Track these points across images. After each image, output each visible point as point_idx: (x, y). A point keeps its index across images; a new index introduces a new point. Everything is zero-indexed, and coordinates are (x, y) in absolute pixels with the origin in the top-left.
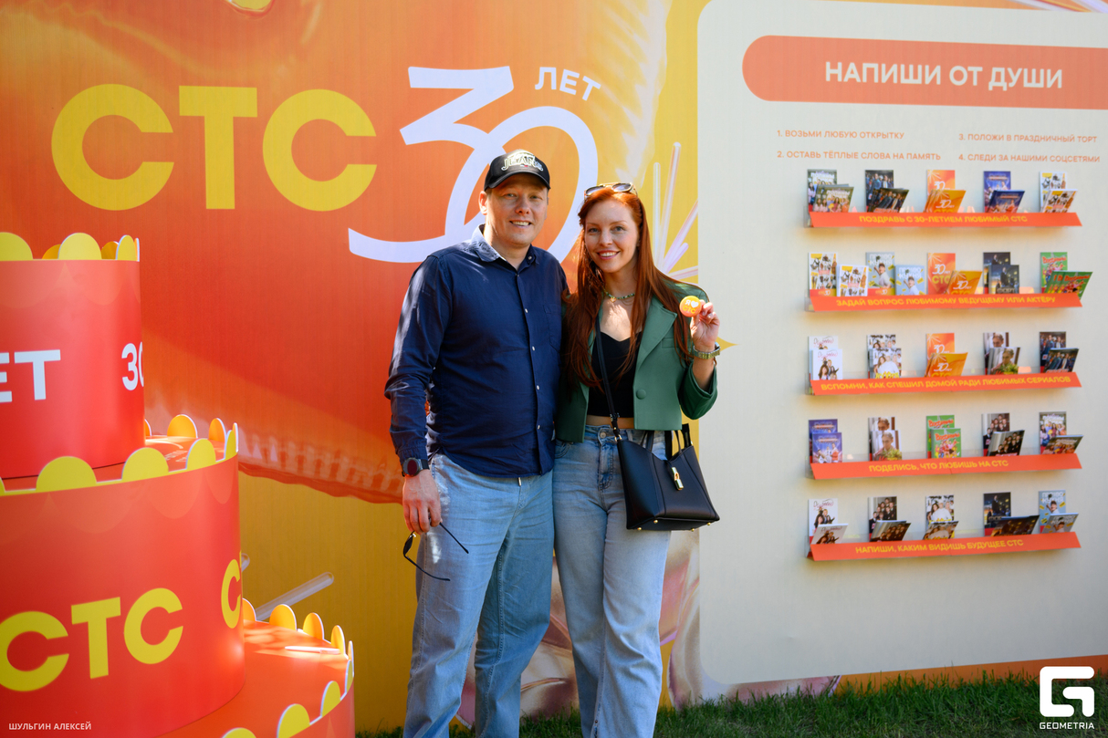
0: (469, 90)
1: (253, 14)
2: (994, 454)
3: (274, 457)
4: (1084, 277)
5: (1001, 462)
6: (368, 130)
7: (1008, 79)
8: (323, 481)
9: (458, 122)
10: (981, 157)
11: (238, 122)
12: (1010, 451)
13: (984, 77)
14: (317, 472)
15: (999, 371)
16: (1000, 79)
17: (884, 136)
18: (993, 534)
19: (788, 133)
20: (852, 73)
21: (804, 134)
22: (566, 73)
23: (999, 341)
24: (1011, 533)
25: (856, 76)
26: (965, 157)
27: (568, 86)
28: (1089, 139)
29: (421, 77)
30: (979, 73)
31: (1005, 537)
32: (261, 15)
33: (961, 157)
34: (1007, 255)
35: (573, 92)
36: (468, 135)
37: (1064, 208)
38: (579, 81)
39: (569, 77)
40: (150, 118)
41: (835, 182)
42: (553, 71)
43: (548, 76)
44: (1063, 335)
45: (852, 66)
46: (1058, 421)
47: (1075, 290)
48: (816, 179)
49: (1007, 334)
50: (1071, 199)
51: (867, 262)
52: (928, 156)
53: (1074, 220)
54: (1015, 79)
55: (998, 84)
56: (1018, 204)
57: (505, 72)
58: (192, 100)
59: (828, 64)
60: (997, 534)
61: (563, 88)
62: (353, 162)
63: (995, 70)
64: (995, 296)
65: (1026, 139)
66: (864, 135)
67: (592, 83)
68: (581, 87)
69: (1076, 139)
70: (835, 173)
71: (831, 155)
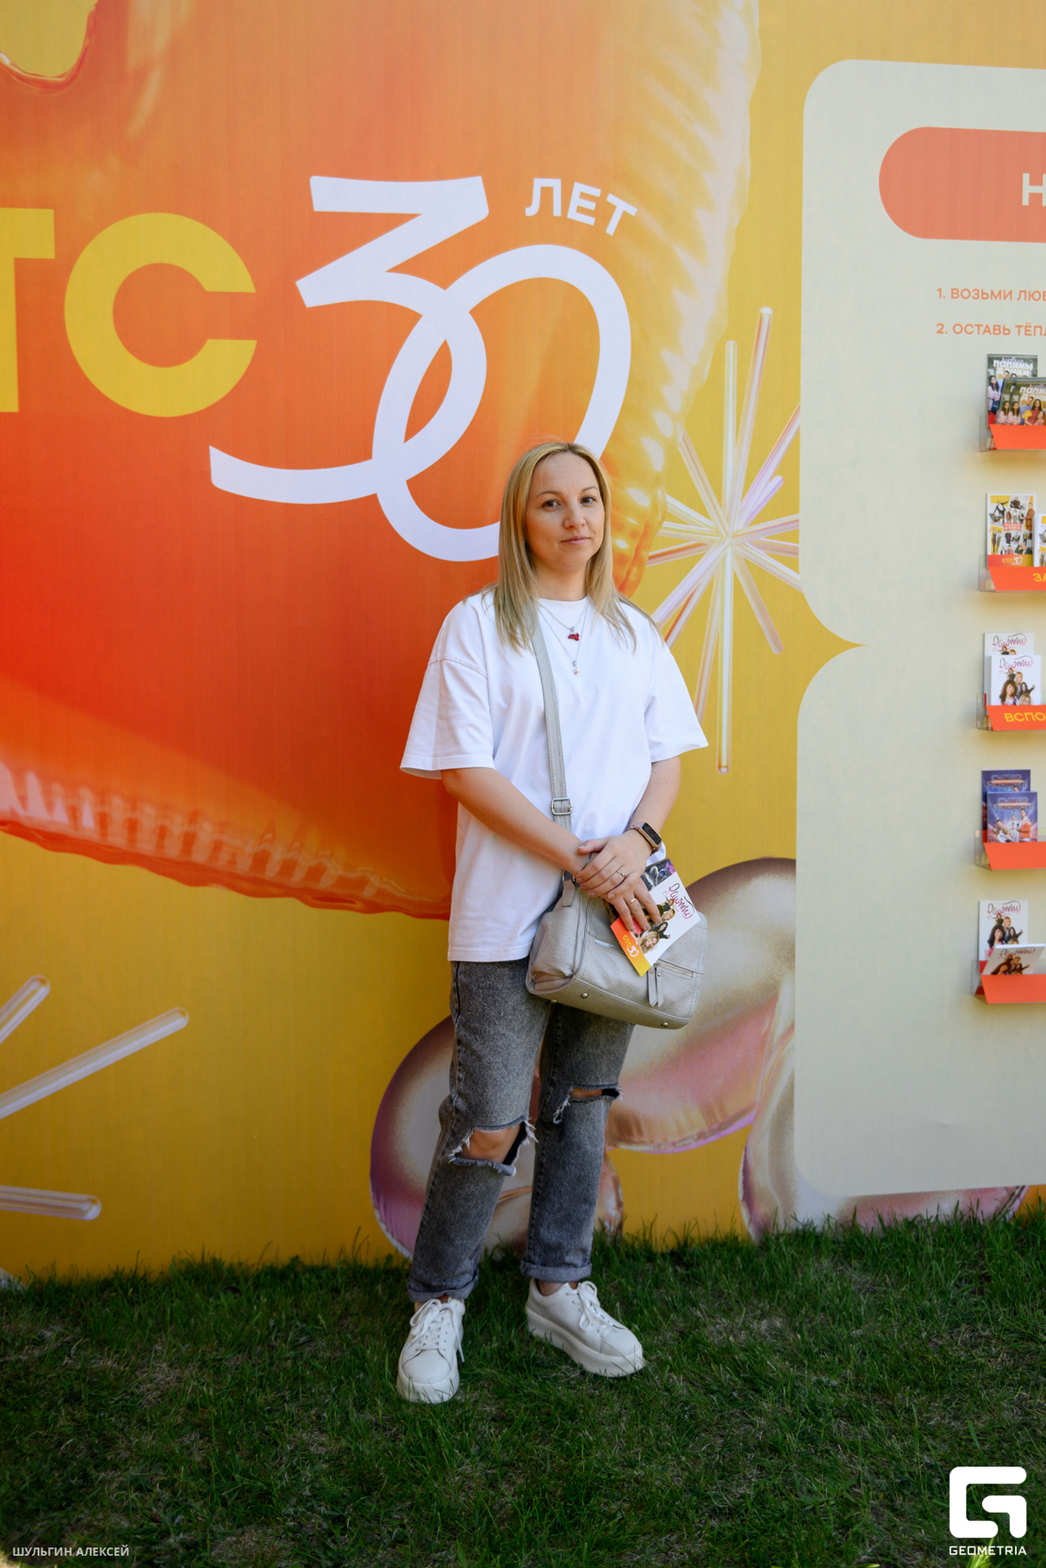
0: (413, 216)
1: (45, 85)
3: (88, 820)
6: (243, 283)
8: (169, 861)
9: (395, 270)
11: (21, 266)
14: (160, 846)
19: (955, 293)
21: (984, 295)
22: (578, 188)
27: (580, 210)
29: (331, 194)
32: (60, 86)
35: (590, 221)
36: (412, 293)
38: (600, 202)
39: (583, 196)
41: (1035, 375)
42: (555, 184)
43: (547, 193)
48: (1002, 370)
57: (477, 184)
59: (1026, 177)
61: (573, 214)
62: (216, 336)
67: (622, 206)
68: (603, 211)
70: (1035, 361)
71: (1027, 330)
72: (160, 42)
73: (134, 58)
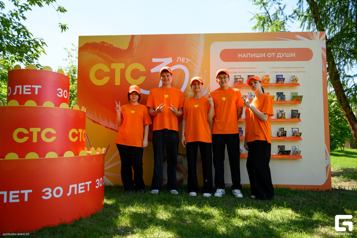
0: (164, 62)
1: (124, 50)
2: (280, 136)
4: (301, 97)
5: (281, 138)
6: (145, 70)
7: (282, 55)
10: (275, 72)
11: (121, 69)
12: (283, 136)
13: (276, 55)
15: (281, 118)
16: (279, 55)
17: (252, 68)
18: (280, 154)
19: (230, 68)
20: (244, 55)
21: (234, 68)
22: (183, 58)
23: (281, 111)
24: (284, 154)
25: (245, 56)
26: (271, 72)
27: (183, 61)
28: (303, 67)
29: (154, 60)
30: (274, 54)
31: (283, 155)
32: (126, 50)
33: (270, 72)
34: (283, 93)
35: (184, 62)
37: (296, 82)
38: (185, 59)
39: (183, 59)
40: (106, 69)
41: (240, 78)
42: (180, 58)
43: (179, 59)
44: (297, 111)
45: (244, 54)
46: (297, 130)
47: (299, 100)
48: (236, 77)
49: (283, 110)
50: (297, 80)
51: (248, 94)
52: (262, 72)
53: (298, 85)
54: (283, 55)
55: (279, 57)
56: (284, 81)
57: (171, 58)
58: (113, 66)
59: (239, 54)
60: (281, 154)
61: (182, 61)
62: (141, 76)
63: (278, 54)
64: (279, 102)
65: (287, 68)
66: (247, 68)
67: (188, 60)
68: (186, 61)
69: (299, 68)
70: (241, 76)
71: (240, 72)
72: (137, 45)
73: (134, 47)
